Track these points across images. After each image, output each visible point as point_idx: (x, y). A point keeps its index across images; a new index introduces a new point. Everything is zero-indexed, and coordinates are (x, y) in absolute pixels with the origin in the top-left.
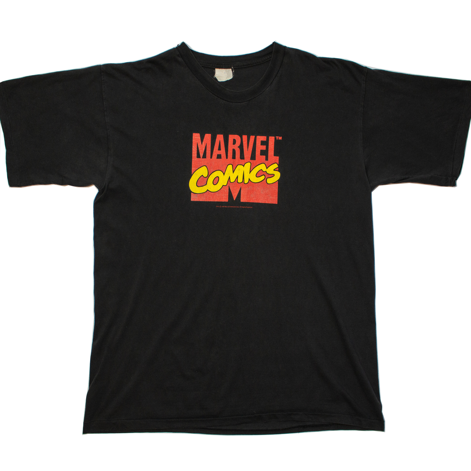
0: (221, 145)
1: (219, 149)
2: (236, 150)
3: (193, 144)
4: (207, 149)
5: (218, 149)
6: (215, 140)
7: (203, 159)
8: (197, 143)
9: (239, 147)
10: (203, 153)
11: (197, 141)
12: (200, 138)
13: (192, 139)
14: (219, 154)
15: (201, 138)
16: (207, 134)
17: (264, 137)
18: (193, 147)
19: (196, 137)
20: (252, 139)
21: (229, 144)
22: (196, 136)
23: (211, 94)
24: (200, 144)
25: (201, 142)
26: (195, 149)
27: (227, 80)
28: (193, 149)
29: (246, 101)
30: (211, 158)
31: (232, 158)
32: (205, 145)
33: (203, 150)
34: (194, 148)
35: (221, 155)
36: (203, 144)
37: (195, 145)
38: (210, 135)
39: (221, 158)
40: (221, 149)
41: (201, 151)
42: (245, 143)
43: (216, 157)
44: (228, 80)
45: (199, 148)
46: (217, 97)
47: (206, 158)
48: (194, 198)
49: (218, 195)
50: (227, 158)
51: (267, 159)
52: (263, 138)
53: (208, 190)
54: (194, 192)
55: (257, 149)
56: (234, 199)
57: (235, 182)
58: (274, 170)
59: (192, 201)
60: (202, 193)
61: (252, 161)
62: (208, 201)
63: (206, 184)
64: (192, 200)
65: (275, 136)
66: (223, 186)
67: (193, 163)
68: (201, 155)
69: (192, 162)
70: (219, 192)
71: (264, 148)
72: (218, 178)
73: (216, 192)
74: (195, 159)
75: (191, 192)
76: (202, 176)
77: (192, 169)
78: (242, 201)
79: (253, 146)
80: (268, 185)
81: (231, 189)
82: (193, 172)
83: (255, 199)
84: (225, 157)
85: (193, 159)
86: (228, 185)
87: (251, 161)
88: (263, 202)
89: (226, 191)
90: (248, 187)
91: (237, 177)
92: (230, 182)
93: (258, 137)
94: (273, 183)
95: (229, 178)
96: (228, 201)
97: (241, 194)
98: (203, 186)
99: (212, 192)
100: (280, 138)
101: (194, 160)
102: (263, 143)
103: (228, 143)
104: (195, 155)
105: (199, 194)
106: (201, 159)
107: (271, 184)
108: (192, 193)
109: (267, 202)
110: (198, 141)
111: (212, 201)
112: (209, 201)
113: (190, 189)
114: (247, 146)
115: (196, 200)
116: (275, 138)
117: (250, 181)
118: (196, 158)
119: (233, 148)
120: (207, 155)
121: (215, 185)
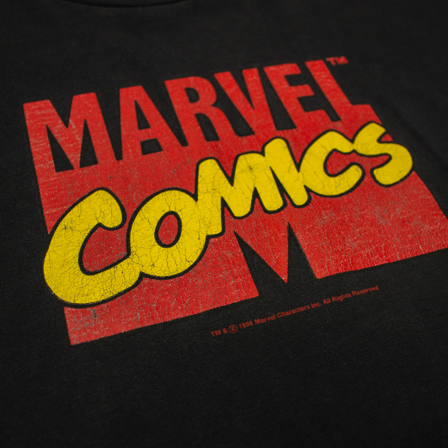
0: (146, 113)
1: (143, 125)
2: (208, 115)
4: (92, 135)
5: (139, 125)
7: (86, 170)
8: (44, 127)
9: (215, 105)
10: (79, 151)
11: (44, 120)
12: (53, 111)
13: (24, 120)
14: (147, 139)
15: (58, 110)
16: (82, 96)
17: (289, 65)
19: (38, 112)
20: (252, 77)
21: (174, 103)
22: (40, 109)
24: (58, 127)
25: (60, 122)
28: (32, 147)
31: (205, 142)
32: (82, 126)
33: (77, 141)
34: (35, 144)
35: (155, 140)
36: (71, 126)
37: (41, 135)
38: (93, 94)
39: (160, 150)
40: (150, 122)
41: (69, 147)
42: (232, 90)
43: (139, 150)
45: (60, 140)
46: (87, 6)
47: (95, 162)
48: (85, 330)
49: (200, 282)
50: (183, 142)
51: (335, 118)
52: (289, 69)
53: (143, 275)
54: (78, 302)
55: (283, 99)
56: (284, 278)
57: (255, 211)
58: (380, 140)
59: (77, 346)
60: (120, 294)
61: (288, 133)
62: (159, 320)
63: (124, 253)
64: (75, 339)
65: (323, 56)
66: (208, 238)
67: (44, 193)
68: (74, 157)
69: (38, 189)
70: (198, 267)
71: (305, 90)
72: (172, 216)
73: (186, 271)
74: (48, 178)
75: (64, 304)
76: (99, 225)
77: (46, 212)
78: (320, 273)
79: (266, 93)
80: (390, 189)
81: (249, 243)
82: (50, 224)
83: (369, 251)
84: (176, 142)
85: (41, 180)
86: (230, 230)
87: (281, 133)
88: (409, 255)
89: (229, 255)
90: (320, 216)
91: (256, 195)
92: (232, 219)
93: (270, 70)
94: (402, 180)
95: (224, 204)
96: (260, 293)
97: (305, 249)
98: (114, 265)
99: (166, 278)
100: (342, 60)
101: (45, 183)
103: (170, 102)
104: (44, 162)
105: (105, 305)
106: (78, 171)
107: (397, 183)
108: (67, 310)
109: (422, 250)
110: (48, 120)
111: (181, 316)
112: (168, 319)
113: (54, 291)
114: (242, 96)
115: (97, 335)
116: (328, 64)
117: (312, 195)
118: (56, 174)
119: (198, 111)
120: (98, 153)
121: (171, 245)
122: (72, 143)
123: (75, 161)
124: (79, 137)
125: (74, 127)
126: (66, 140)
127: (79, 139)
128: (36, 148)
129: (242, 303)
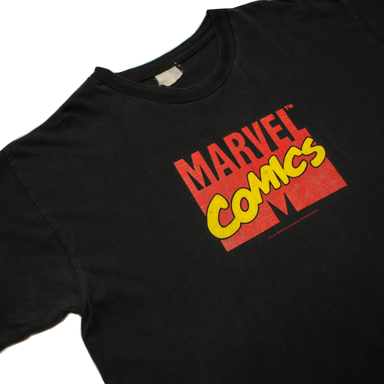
0: (221, 156)
1: (222, 162)
2: (244, 151)
3: (183, 176)
4: (205, 172)
5: (220, 163)
6: (209, 155)
7: (209, 187)
8: (186, 172)
9: (245, 146)
10: (203, 180)
11: (185, 169)
12: (186, 164)
13: (177, 171)
14: (225, 168)
15: (188, 163)
16: (194, 154)
17: (270, 115)
18: (184, 179)
19: (181, 166)
20: (256, 126)
21: (230, 149)
22: (181, 164)
23: (167, 104)
24: (191, 171)
25: (191, 168)
26: (189, 181)
27: (177, 79)
28: (186, 182)
29: (219, 88)
30: (218, 179)
31: (247, 165)
32: (200, 168)
33: (200, 176)
34: (186, 181)
35: (228, 168)
36: (196, 169)
37: (186, 176)
38: (198, 152)
39: (232, 172)
40: (224, 160)
41: (199, 179)
42: (250, 136)
43: (224, 174)
44: (179, 79)
45: (194, 177)
46: (178, 104)
47: (211, 183)
48: (229, 246)
49: (260, 221)
50: (239, 167)
51: (292, 139)
52: (270, 118)
53: (241, 224)
54: (224, 237)
55: (270, 135)
56: (287, 214)
57: (272, 191)
58: (312, 146)
59: (229, 252)
60: (236, 232)
61: (276, 152)
62: (251, 237)
63: (233, 217)
64: (228, 250)
65: (282, 107)
66: (259, 205)
67: (198, 201)
68: (202, 183)
69: (195, 199)
70: (258, 216)
71: (278, 128)
72: (244, 199)
73: (255, 218)
74: (196, 194)
75: (220, 239)
76: (221, 209)
77: (202, 208)
78: (298, 209)
79: (263, 134)
80: (318, 168)
81: (272, 203)
82: (204, 212)
83: (313, 196)
84: (236, 167)
85: (194, 195)
86: (265, 200)
87: (273, 153)
88: (328, 195)
89: (267, 210)
90: (294, 187)
91: (270, 183)
92: (265, 196)
93: (262, 120)
94: (322, 163)
95: (260, 190)
96: (280, 221)
97: (291, 201)
98: (231, 222)
99: (249, 223)
100: (291, 106)
101: (196, 196)
102: (273, 124)
103: (228, 148)
104: (193, 188)
105: (233, 237)
106: (206, 189)
107: (320, 165)
108: (222, 241)
109: (332, 192)
110: (186, 169)
111: (257, 234)
112: (253, 236)
113: (215, 236)
114: (254, 138)
115: (234, 247)
116: (285, 110)
117: (290, 178)
118: (198, 192)
119: (240, 150)
120: (210, 179)
121: (247, 210)
122: (199, 177)
123: (203, 185)
124: (201, 173)
125: (197, 169)
126: (196, 176)
127: (201, 174)
128: (187, 182)
129: (275, 226)
